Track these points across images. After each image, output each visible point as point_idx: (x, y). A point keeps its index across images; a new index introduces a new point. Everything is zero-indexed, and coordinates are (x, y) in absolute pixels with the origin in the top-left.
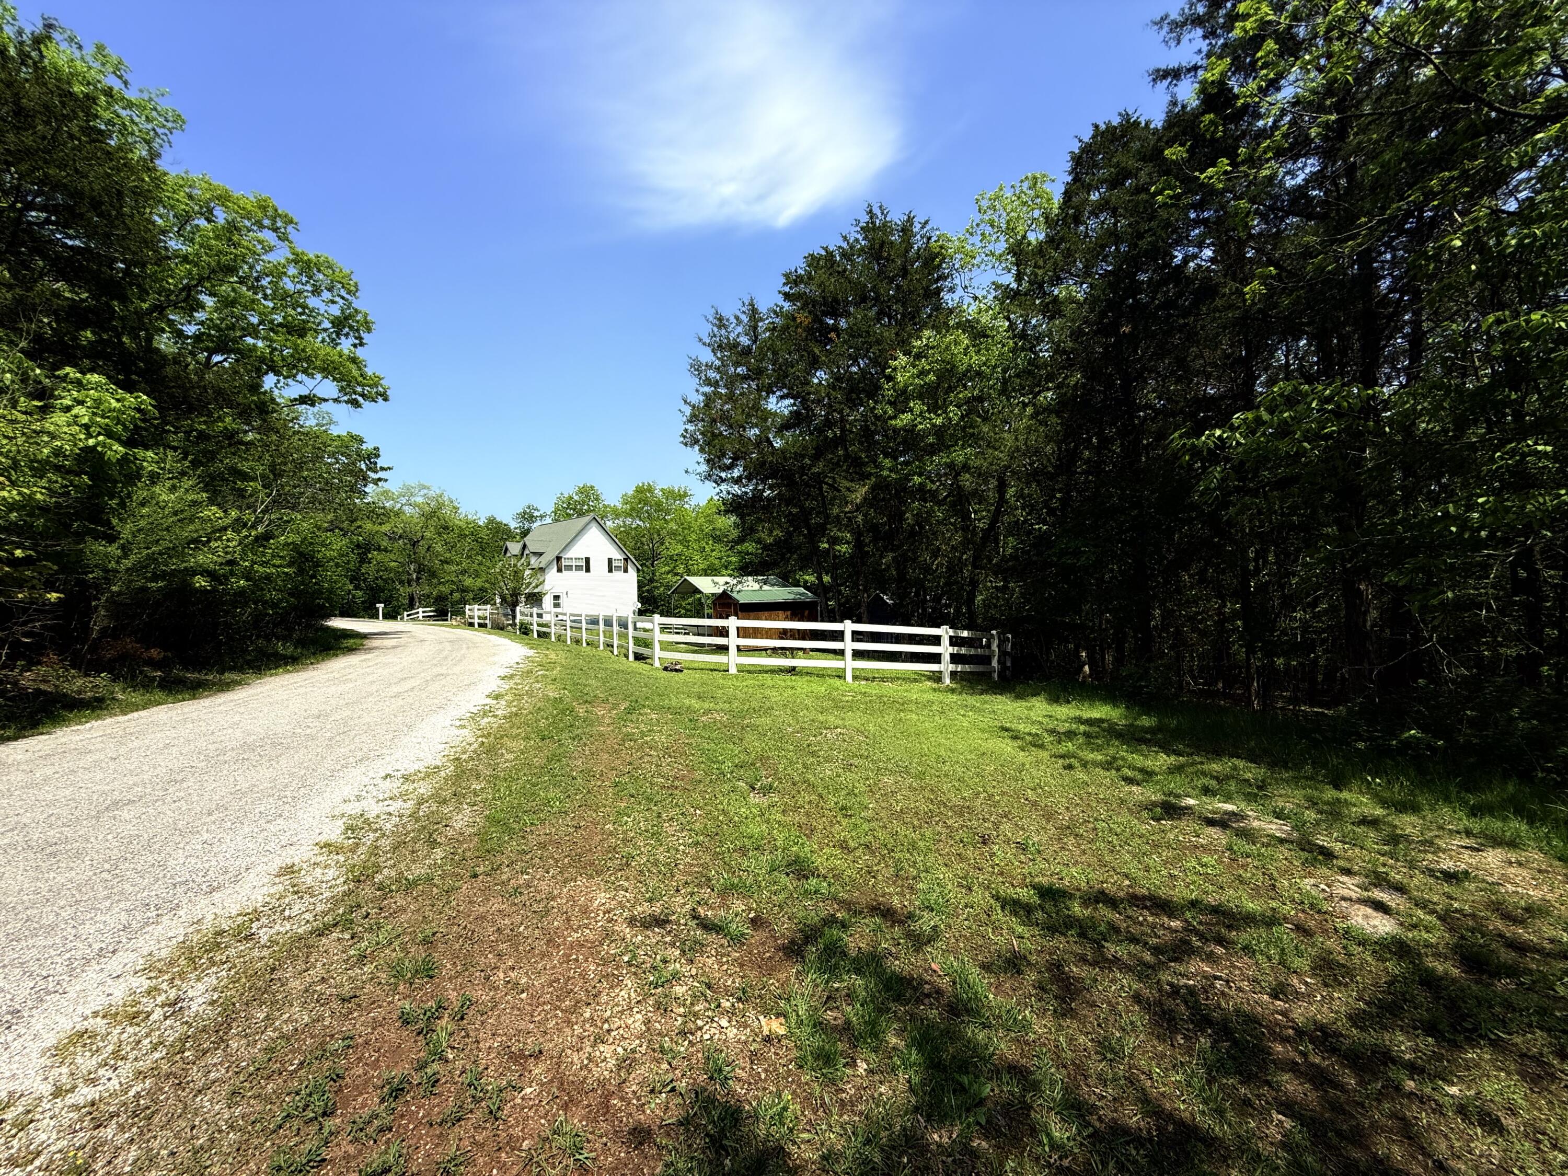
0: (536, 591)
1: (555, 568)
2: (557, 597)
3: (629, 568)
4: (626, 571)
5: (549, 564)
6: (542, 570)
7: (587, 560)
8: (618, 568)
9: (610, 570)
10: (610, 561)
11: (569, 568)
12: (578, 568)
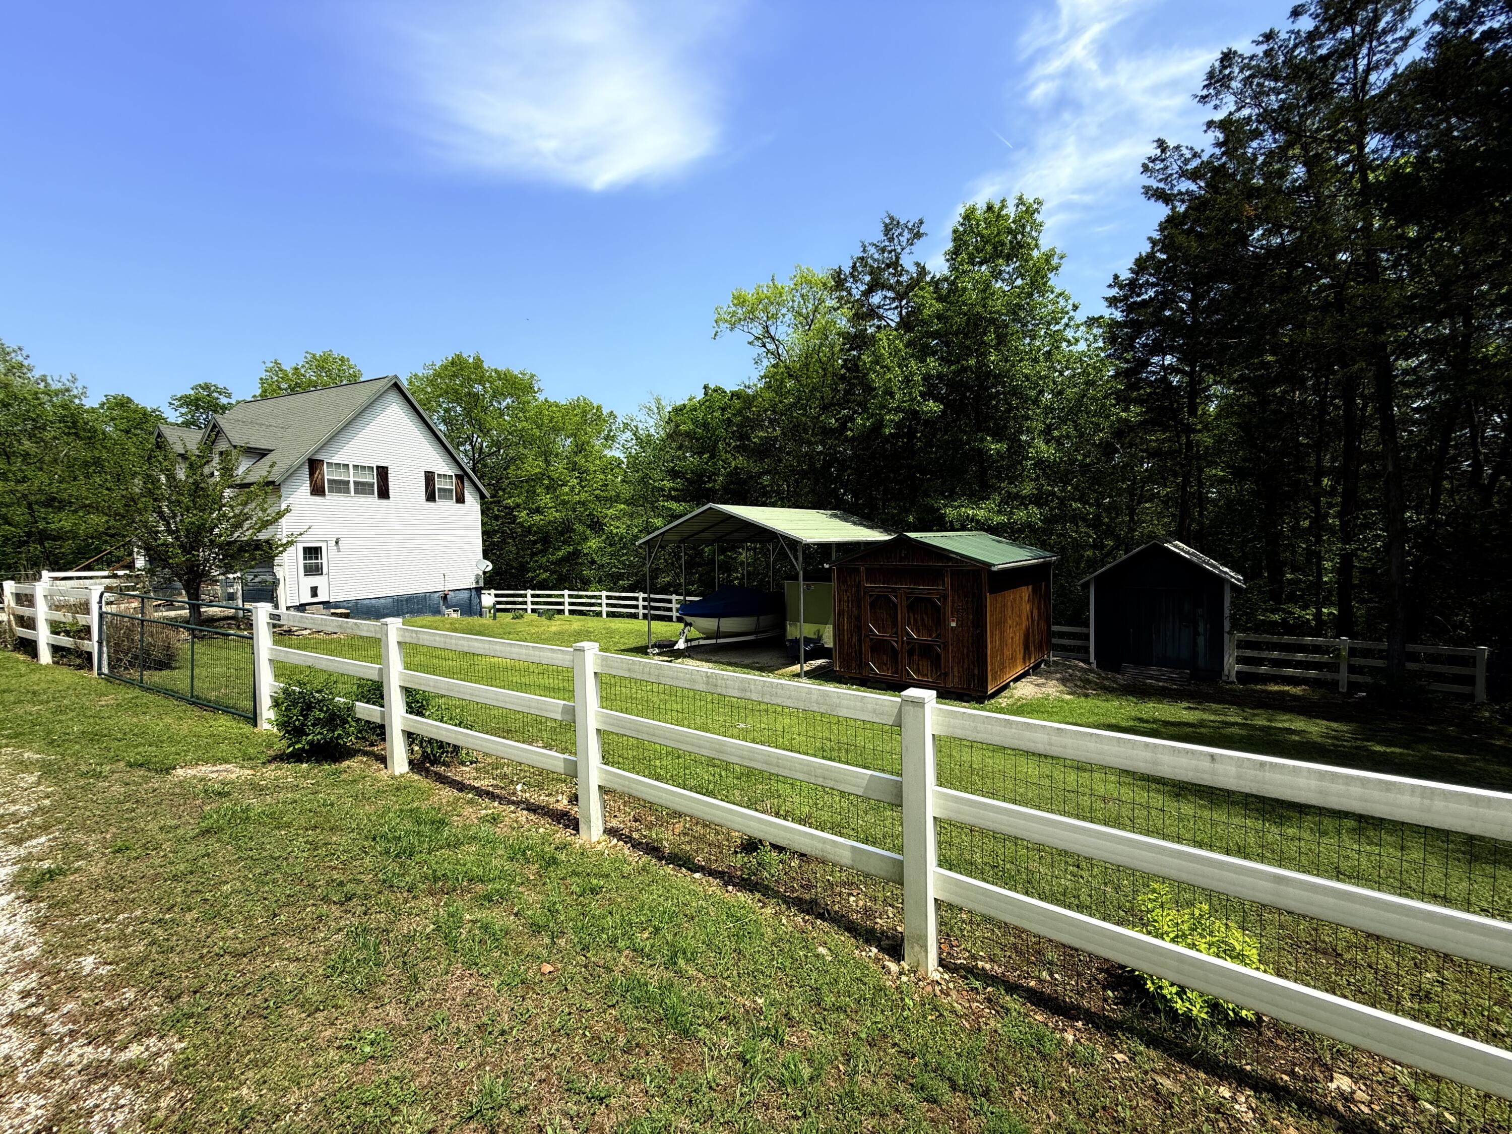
0: (263, 536)
1: (306, 487)
2: (312, 552)
3: (467, 494)
4: (460, 500)
5: (291, 474)
6: (273, 487)
7: (383, 473)
8: (446, 493)
9: (430, 497)
10: (429, 477)
11: (341, 487)
12: (362, 488)
